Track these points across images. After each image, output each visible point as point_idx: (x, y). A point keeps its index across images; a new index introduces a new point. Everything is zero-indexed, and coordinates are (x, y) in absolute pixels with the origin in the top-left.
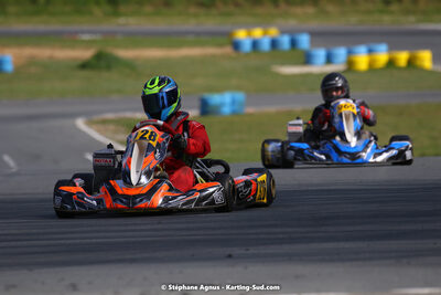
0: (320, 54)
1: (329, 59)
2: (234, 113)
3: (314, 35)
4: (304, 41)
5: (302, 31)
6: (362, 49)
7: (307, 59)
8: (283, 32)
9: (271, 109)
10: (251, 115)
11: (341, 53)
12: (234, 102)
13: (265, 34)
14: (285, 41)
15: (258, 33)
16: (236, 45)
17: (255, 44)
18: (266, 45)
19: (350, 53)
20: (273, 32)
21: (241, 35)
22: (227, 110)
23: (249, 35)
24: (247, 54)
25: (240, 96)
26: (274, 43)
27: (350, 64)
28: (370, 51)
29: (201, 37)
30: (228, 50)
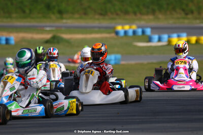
0: (156, 37)
1: (160, 40)
2: (116, 64)
3: (153, 28)
4: (148, 31)
5: (147, 27)
6: (175, 35)
7: (150, 39)
8: (139, 27)
9: (133, 62)
10: (123, 65)
11: (165, 37)
12: (116, 59)
13: (130, 28)
14: (140, 31)
15: (127, 27)
16: (117, 33)
17: (126, 32)
18: (130, 33)
19: (169, 37)
20: (134, 27)
21: (119, 28)
22: (113, 62)
23: (123, 28)
24: (122, 37)
25: (119, 56)
26: (134, 32)
27: (169, 42)
28: (179, 36)
29: (101, 29)
30: (113, 35)
